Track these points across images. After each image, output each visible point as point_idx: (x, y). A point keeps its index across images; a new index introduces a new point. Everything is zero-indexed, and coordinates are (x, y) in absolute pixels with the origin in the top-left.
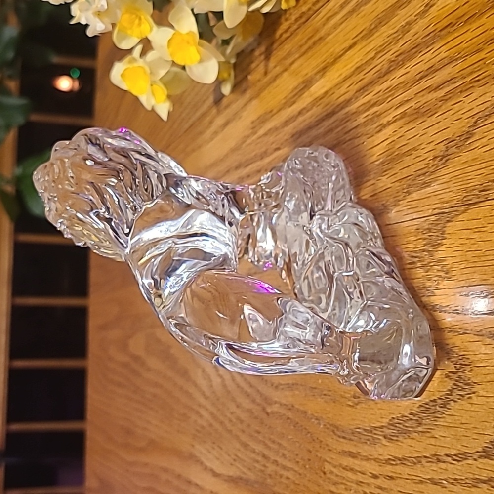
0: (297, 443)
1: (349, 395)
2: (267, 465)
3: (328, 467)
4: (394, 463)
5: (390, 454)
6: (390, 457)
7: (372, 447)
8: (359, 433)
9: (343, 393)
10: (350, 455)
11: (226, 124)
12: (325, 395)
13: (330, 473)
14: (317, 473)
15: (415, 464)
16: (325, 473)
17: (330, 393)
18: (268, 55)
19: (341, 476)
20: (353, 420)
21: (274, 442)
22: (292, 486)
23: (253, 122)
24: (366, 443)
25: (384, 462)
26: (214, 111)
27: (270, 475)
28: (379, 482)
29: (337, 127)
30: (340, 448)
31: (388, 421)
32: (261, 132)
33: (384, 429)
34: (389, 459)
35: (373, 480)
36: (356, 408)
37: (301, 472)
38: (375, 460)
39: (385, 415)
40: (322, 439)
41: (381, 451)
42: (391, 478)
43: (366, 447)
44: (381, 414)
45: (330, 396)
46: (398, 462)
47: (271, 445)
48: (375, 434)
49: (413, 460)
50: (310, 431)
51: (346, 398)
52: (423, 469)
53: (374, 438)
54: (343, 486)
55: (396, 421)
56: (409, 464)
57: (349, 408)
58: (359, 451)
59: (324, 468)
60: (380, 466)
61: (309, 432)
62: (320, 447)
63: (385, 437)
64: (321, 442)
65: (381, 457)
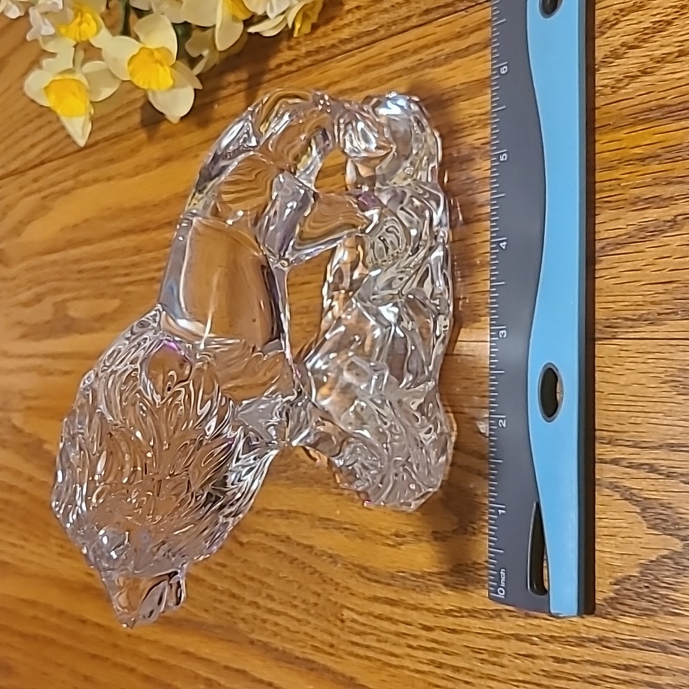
0: (295, 583)
1: (388, 533)
2: (237, 606)
3: (347, 613)
4: (459, 615)
5: (453, 604)
6: (452, 608)
7: (424, 595)
8: (403, 577)
9: (377, 530)
10: (386, 602)
12: (346, 529)
13: (351, 621)
14: (329, 621)
15: (492, 617)
16: (343, 621)
19: (371, 626)
20: (393, 562)
21: (252, 579)
22: (285, 634)
24: (414, 590)
25: (443, 613)
27: (243, 619)
28: (434, 635)
30: (369, 593)
33: (445, 576)
34: (451, 610)
35: (424, 633)
36: (399, 549)
37: (300, 617)
38: (428, 610)
40: (339, 581)
41: (438, 599)
42: (454, 631)
43: (414, 595)
44: (440, 558)
45: (354, 531)
46: (465, 614)
47: (247, 583)
48: (430, 580)
49: (488, 614)
50: (319, 569)
51: (382, 535)
52: (503, 623)
53: (427, 586)
54: (375, 638)
55: (464, 568)
56: (483, 617)
57: (388, 548)
58: (402, 598)
59: (342, 615)
60: (436, 617)
61: (317, 572)
62: (336, 590)
63: (446, 585)
64: (337, 584)
65: (438, 607)
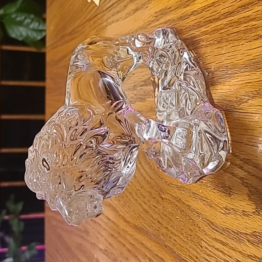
0: (182, 222)
1: (222, 207)
3: (203, 244)
4: (254, 259)
5: (251, 252)
7: (238, 243)
8: (229, 232)
9: (217, 204)
10: (221, 243)
12: (204, 200)
13: (205, 248)
14: (196, 245)
16: (201, 247)
17: (208, 201)
19: (214, 253)
20: (224, 222)
21: (166, 216)
22: (178, 246)
24: (234, 240)
25: (247, 256)
27: (163, 234)
30: (213, 236)
31: (251, 231)
33: (248, 236)
34: (251, 255)
36: (227, 216)
37: (185, 240)
38: (240, 252)
39: (249, 228)
41: (245, 248)
43: (232, 241)
44: (246, 226)
46: (258, 260)
47: (164, 218)
48: (240, 236)
51: (219, 207)
53: (239, 239)
55: (258, 234)
57: (222, 215)
58: (228, 242)
60: (244, 257)
62: (199, 230)
63: (249, 241)
64: (200, 227)
65: (244, 252)
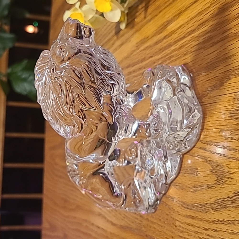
0: (160, 210)
1: (191, 186)
2: (143, 221)
3: (177, 223)
4: (218, 223)
5: (215, 218)
6: (215, 220)
7: (205, 214)
8: (197, 206)
9: (187, 185)
10: (191, 218)
11: (122, 45)
12: (177, 185)
13: (179, 226)
14: (171, 226)
15: (230, 224)
16: (176, 226)
17: (180, 185)
18: (146, 8)
19: (186, 228)
20: (193, 199)
22: (157, 232)
23: (137, 43)
24: (201, 211)
25: (212, 222)
26: (115, 38)
27: (144, 226)
28: (208, 232)
29: (186, 44)
30: (185, 214)
31: (214, 200)
32: (142, 48)
33: (212, 205)
34: (215, 221)
35: (205, 231)
36: (195, 193)
37: (162, 225)
38: (206, 221)
39: (213, 197)
40: (175, 209)
41: (210, 216)
42: (216, 231)
43: (200, 214)
44: (210, 197)
45: (180, 186)
46: (220, 223)
48: (206, 207)
49: (229, 222)
50: (168, 204)
51: (189, 187)
52: (235, 227)
53: (206, 209)
54: (187, 234)
55: (219, 201)
56: (227, 224)
57: (191, 193)
58: (197, 215)
59: (176, 224)
60: (209, 224)
61: (167, 205)
62: (174, 212)
63: (212, 209)
64: (174, 210)
65: (210, 219)
